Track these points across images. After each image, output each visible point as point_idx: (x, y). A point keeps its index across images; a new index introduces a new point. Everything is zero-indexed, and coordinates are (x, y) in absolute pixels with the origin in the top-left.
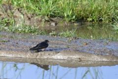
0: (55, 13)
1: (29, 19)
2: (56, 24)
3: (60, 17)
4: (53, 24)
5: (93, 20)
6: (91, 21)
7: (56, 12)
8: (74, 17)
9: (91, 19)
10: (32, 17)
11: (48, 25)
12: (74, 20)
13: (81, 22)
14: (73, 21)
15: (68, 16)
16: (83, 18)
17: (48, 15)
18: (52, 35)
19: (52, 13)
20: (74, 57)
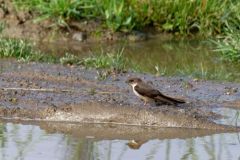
0: (82, 10)
1: (21, 23)
2: (85, 37)
3: (96, 20)
4: (78, 36)
5: (176, 29)
6: (169, 31)
7: (86, 7)
8: (129, 20)
9: (171, 27)
10: (28, 19)
11: (65, 39)
12: (127, 27)
13: (146, 32)
14: (125, 30)
15: (114, 17)
16: (151, 24)
17: (65, 15)
18: (65, 63)
19: (74, 10)
20: (98, 116)
